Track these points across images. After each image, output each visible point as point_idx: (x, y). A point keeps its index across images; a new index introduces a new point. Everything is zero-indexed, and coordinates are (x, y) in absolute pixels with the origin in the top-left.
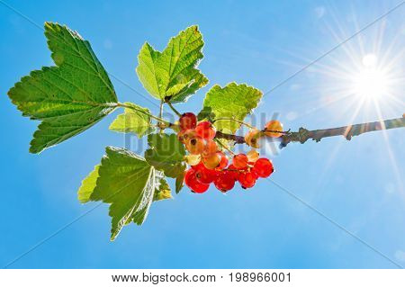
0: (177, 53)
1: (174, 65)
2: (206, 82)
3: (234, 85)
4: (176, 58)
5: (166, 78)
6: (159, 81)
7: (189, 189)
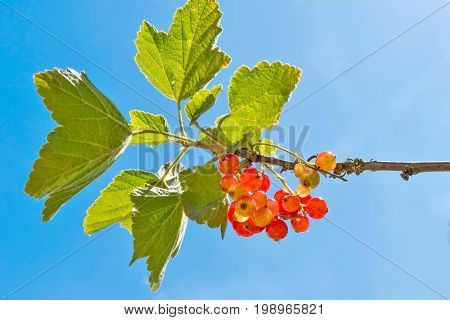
0: (190, 36)
1: (188, 53)
2: (228, 60)
3: (266, 65)
4: (189, 43)
5: (180, 73)
6: (171, 76)
7: (234, 232)
